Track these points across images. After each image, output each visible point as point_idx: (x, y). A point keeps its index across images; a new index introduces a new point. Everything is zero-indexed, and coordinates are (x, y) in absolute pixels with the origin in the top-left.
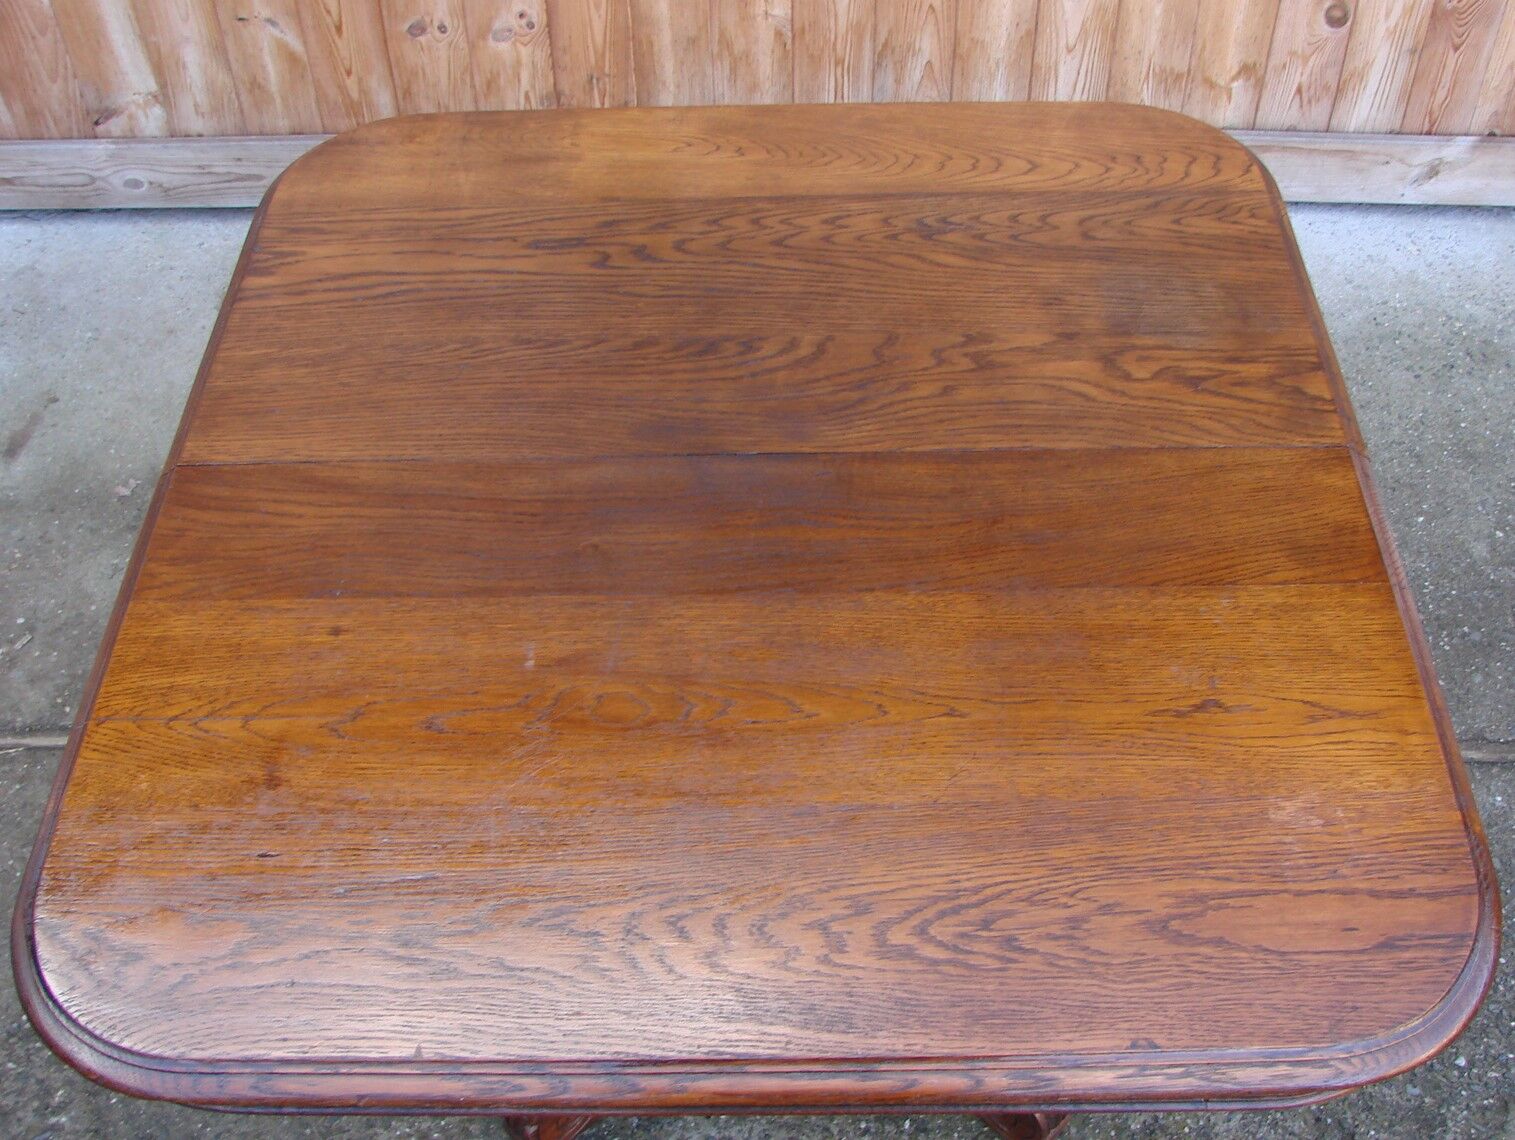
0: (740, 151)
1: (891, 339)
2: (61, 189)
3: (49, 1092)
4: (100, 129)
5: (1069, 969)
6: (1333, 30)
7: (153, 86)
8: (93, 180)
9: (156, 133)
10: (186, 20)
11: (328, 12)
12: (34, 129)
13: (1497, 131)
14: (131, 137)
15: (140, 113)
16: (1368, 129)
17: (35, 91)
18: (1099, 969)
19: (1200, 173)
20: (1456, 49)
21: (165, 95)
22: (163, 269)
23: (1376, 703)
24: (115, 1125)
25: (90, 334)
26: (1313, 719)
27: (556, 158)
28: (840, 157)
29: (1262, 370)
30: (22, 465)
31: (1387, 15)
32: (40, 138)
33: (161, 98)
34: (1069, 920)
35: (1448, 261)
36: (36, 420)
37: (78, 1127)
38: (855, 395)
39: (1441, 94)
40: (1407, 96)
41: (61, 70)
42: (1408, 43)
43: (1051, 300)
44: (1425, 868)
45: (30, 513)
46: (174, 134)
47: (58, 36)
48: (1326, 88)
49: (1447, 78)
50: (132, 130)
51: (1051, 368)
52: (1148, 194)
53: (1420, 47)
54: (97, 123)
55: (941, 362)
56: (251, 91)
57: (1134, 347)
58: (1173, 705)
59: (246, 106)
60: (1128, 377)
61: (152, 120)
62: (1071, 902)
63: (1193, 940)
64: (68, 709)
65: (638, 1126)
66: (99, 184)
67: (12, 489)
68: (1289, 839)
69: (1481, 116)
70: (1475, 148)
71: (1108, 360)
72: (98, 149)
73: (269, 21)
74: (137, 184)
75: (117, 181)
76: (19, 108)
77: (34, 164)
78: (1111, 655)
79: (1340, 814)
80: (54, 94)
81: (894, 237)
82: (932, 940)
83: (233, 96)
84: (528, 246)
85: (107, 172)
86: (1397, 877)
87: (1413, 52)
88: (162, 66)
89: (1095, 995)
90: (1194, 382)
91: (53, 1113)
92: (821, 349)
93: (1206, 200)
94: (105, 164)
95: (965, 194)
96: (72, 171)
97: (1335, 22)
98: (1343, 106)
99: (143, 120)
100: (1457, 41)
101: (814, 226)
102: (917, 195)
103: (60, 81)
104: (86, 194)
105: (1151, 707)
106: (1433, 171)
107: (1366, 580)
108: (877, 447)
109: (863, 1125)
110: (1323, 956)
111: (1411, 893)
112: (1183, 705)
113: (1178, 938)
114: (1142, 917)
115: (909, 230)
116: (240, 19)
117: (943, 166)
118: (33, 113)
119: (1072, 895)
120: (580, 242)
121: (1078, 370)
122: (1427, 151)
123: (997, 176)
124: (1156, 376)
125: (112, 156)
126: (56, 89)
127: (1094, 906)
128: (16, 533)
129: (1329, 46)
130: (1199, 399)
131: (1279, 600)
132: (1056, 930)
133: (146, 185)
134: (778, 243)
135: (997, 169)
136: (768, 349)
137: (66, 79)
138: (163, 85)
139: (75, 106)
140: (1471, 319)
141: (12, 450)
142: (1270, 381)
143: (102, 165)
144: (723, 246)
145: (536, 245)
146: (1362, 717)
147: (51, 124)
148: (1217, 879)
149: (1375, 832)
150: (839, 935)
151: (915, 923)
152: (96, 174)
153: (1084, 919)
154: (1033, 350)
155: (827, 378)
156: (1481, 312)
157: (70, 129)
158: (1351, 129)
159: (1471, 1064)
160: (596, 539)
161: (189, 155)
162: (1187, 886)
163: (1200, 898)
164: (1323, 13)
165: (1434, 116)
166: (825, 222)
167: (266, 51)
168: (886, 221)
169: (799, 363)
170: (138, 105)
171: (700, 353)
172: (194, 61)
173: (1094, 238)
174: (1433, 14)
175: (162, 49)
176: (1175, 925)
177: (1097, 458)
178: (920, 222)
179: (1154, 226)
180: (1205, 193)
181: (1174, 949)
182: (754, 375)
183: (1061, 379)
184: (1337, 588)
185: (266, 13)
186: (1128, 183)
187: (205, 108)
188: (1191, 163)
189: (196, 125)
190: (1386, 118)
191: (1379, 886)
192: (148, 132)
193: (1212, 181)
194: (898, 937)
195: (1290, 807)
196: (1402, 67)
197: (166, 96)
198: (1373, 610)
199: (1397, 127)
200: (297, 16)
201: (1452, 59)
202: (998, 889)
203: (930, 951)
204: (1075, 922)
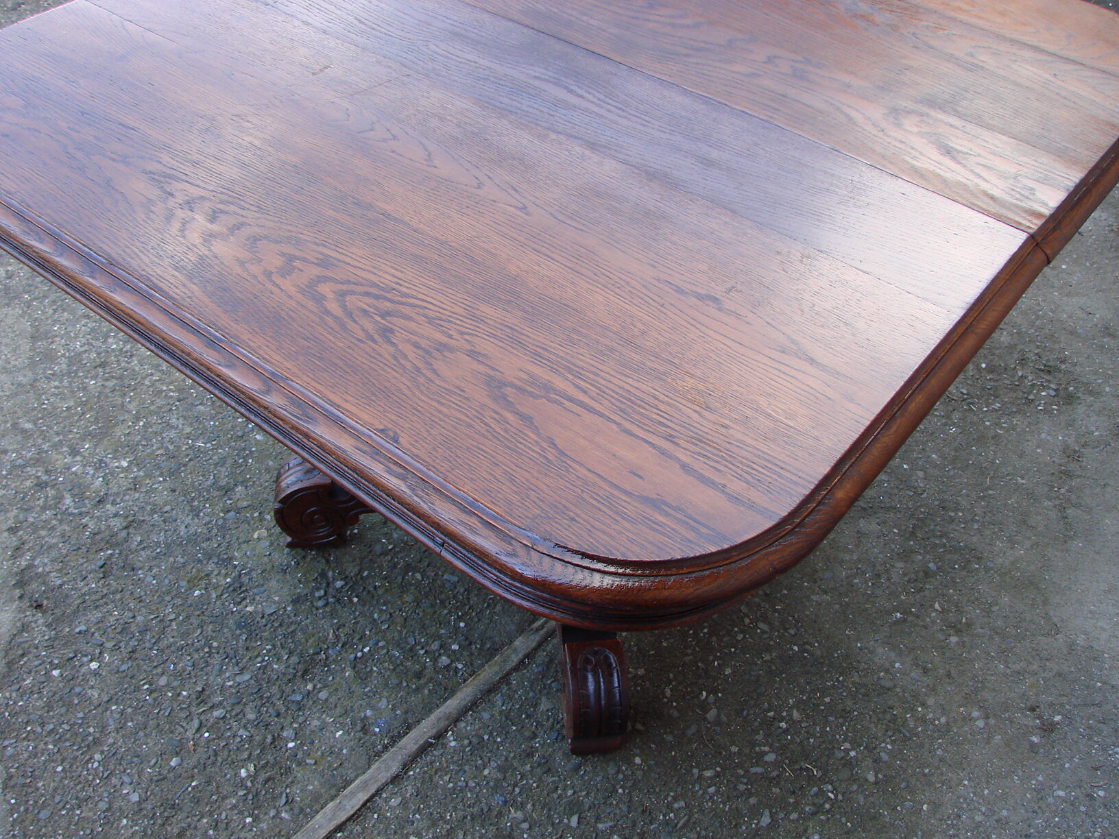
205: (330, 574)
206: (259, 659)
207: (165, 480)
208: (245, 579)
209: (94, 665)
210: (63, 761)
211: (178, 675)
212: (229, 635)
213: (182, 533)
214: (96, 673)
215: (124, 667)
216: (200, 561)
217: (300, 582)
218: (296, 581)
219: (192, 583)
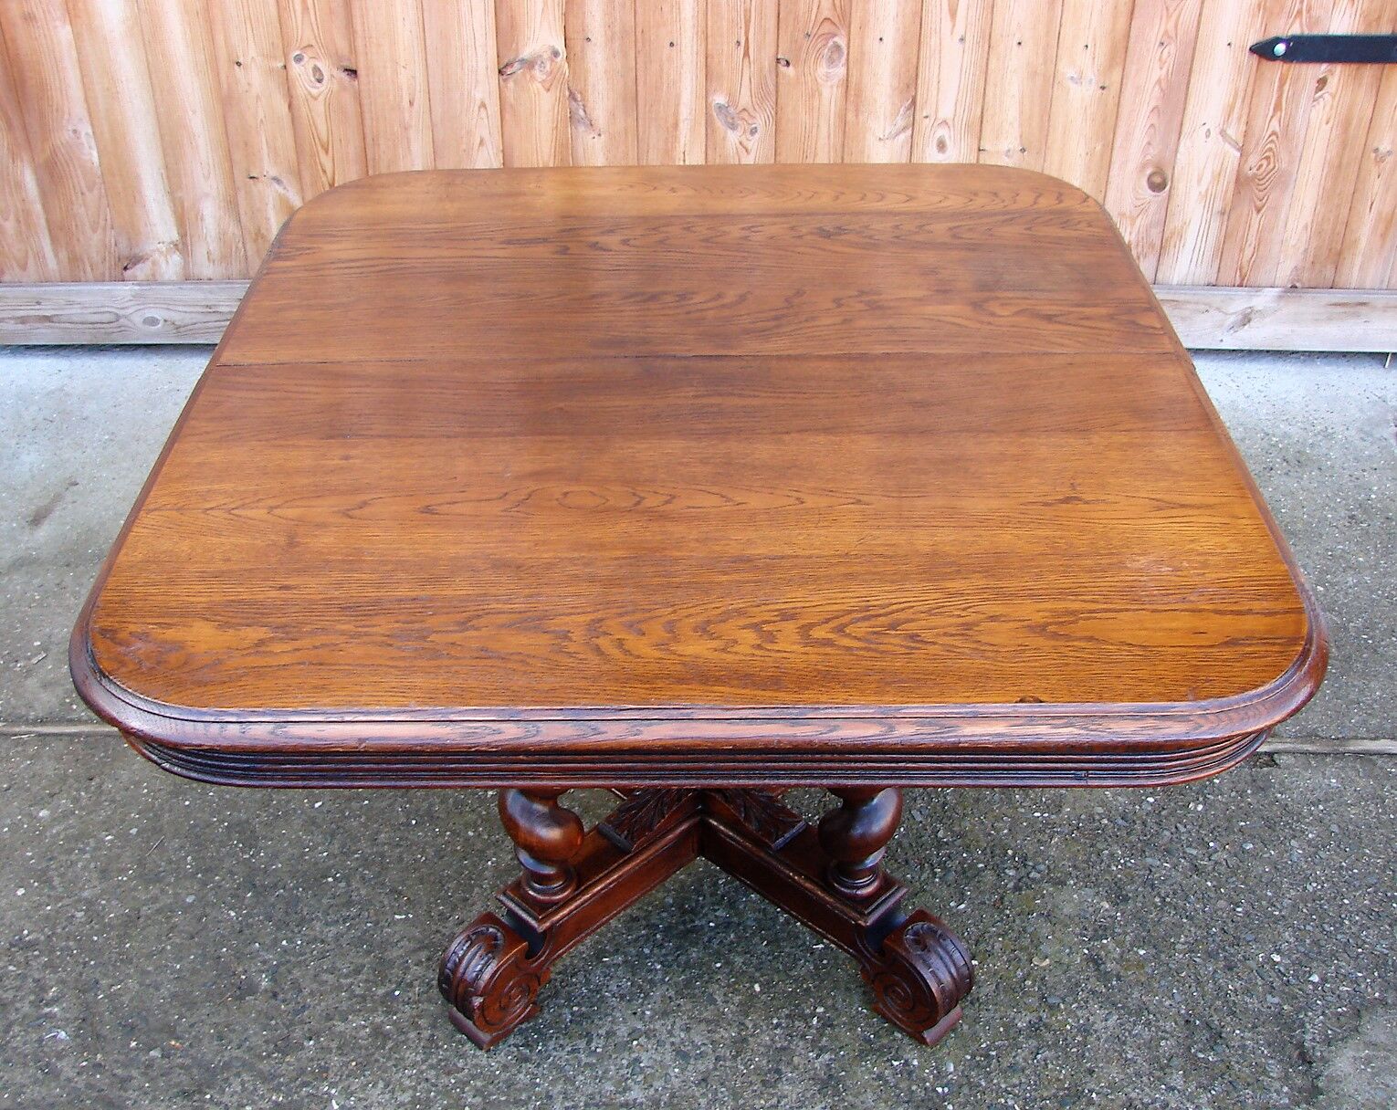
0: (673, 190)
1: (799, 293)
2: (91, 326)
3: (44, 989)
4: (128, 273)
5: (963, 653)
6: (1153, 193)
7: (175, 237)
8: (118, 317)
9: (174, 278)
10: (207, 178)
11: (324, 172)
12: (74, 272)
13: (1297, 285)
14: (153, 280)
15: (162, 260)
16: (1189, 282)
17: (78, 240)
18: (990, 654)
19: (1046, 202)
20: (1259, 211)
21: (183, 245)
22: (169, 391)
23: (1212, 501)
24: (101, 1015)
25: (107, 437)
26: (1160, 509)
27: (525, 194)
28: (754, 193)
29: (1103, 311)
30: (44, 532)
31: (1199, 181)
32: (76, 280)
33: (180, 246)
34: (963, 624)
35: (1263, 395)
36: (58, 498)
37: (68, 1015)
38: (774, 323)
39: (1248, 252)
40: (1220, 253)
41: (102, 223)
42: (1218, 206)
43: (928, 271)
44: (1259, 597)
45: (49, 567)
46: (188, 278)
47: (103, 191)
48: (1152, 246)
49: (1252, 239)
50: (153, 275)
51: (930, 310)
52: (1006, 213)
53: (1228, 210)
54: (126, 268)
55: (840, 306)
56: (256, 241)
57: (998, 298)
58: (1040, 499)
59: (249, 253)
60: (993, 314)
61: (171, 266)
62: (964, 614)
63: (1067, 637)
64: (75, 707)
65: (571, 1021)
66: (122, 321)
67: (35, 550)
68: (1145, 578)
69: (1285, 272)
70: (1280, 297)
71: (976, 305)
72: (124, 290)
73: (277, 180)
74: (153, 321)
75: (138, 319)
76: (63, 255)
77: (70, 303)
78: (988, 470)
79: (1185, 564)
80: (93, 243)
81: (800, 237)
82: (848, 635)
83: (240, 245)
84: (501, 243)
85: (130, 311)
86: (1236, 603)
87: (1223, 213)
88: (184, 219)
89: (988, 670)
90: (1049, 318)
91: (47, 1005)
92: (742, 298)
93: (1050, 217)
94: (130, 303)
95: (857, 214)
96: (102, 310)
97: (1157, 187)
98: (1166, 261)
99: (164, 266)
100: (1259, 203)
101: (735, 232)
102: (817, 214)
103: (100, 231)
104: (111, 330)
105: (1021, 500)
106: (1246, 319)
107: (1197, 429)
108: (791, 352)
109: (775, 1021)
110: (1178, 649)
111: (1249, 612)
112: (1049, 499)
113: (1055, 636)
114: (1026, 623)
115: (812, 233)
116: (251, 178)
117: (837, 198)
118: (74, 260)
119: (964, 609)
120: (546, 240)
121: (952, 311)
122: (1240, 301)
123: (879, 204)
124: (1017, 313)
125: (136, 296)
126: (96, 238)
127: (982, 616)
128: (36, 581)
129: (1153, 208)
130: (1051, 326)
131: (1125, 440)
132: (952, 630)
133: (162, 322)
134: (706, 240)
135: (881, 200)
136: (697, 299)
137: (104, 229)
138: (183, 235)
139: (110, 253)
140: (1286, 435)
141: (37, 520)
142: (1111, 317)
143: (127, 305)
144: (661, 242)
145: (509, 242)
146: (1199, 508)
147: (88, 269)
148: (1084, 601)
149: (1214, 576)
150: (770, 633)
151: (833, 626)
152: (121, 312)
153: (976, 624)
154: (915, 299)
155: (748, 314)
156: (1294, 431)
157: (103, 274)
158: (1175, 282)
159: (1324, 980)
160: (561, 405)
161: (200, 296)
162: (1060, 605)
163: (1074, 613)
164: (1146, 179)
165: (1244, 271)
166: (743, 229)
167: (270, 206)
168: (792, 228)
169: (723, 306)
170: (161, 253)
171: (645, 301)
172: (211, 215)
173: (961, 238)
174: (1237, 180)
175: (186, 204)
176: (1051, 628)
177: (968, 359)
178: (820, 228)
179: (1011, 232)
180: (1051, 212)
181: (1053, 643)
182: (688, 313)
183: (937, 315)
184: (1172, 434)
185: (273, 172)
186: (988, 208)
187: (216, 254)
188: (1038, 197)
189: (207, 270)
190: (1203, 272)
191: (1221, 607)
192: (166, 277)
193: (1054, 207)
194: (819, 633)
195: (1143, 560)
196: (1215, 225)
197: (185, 244)
198: (1204, 447)
199: (1213, 281)
200: (299, 176)
201: (1256, 218)
202: (902, 606)
203: (846, 642)
204: (968, 626)
205: (1011, 885)
206: (1129, 864)
207: (1091, 1091)
208: (1090, 933)
209: (1277, 958)
210: (1341, 906)
211: (1205, 899)
212: (1140, 898)
213: (1116, 1017)
214: (1278, 952)
215: (1250, 937)
216: (1119, 978)
217: (1043, 896)
218: (1046, 899)
219: (1140, 964)
